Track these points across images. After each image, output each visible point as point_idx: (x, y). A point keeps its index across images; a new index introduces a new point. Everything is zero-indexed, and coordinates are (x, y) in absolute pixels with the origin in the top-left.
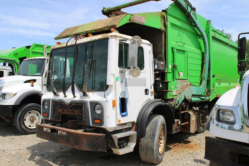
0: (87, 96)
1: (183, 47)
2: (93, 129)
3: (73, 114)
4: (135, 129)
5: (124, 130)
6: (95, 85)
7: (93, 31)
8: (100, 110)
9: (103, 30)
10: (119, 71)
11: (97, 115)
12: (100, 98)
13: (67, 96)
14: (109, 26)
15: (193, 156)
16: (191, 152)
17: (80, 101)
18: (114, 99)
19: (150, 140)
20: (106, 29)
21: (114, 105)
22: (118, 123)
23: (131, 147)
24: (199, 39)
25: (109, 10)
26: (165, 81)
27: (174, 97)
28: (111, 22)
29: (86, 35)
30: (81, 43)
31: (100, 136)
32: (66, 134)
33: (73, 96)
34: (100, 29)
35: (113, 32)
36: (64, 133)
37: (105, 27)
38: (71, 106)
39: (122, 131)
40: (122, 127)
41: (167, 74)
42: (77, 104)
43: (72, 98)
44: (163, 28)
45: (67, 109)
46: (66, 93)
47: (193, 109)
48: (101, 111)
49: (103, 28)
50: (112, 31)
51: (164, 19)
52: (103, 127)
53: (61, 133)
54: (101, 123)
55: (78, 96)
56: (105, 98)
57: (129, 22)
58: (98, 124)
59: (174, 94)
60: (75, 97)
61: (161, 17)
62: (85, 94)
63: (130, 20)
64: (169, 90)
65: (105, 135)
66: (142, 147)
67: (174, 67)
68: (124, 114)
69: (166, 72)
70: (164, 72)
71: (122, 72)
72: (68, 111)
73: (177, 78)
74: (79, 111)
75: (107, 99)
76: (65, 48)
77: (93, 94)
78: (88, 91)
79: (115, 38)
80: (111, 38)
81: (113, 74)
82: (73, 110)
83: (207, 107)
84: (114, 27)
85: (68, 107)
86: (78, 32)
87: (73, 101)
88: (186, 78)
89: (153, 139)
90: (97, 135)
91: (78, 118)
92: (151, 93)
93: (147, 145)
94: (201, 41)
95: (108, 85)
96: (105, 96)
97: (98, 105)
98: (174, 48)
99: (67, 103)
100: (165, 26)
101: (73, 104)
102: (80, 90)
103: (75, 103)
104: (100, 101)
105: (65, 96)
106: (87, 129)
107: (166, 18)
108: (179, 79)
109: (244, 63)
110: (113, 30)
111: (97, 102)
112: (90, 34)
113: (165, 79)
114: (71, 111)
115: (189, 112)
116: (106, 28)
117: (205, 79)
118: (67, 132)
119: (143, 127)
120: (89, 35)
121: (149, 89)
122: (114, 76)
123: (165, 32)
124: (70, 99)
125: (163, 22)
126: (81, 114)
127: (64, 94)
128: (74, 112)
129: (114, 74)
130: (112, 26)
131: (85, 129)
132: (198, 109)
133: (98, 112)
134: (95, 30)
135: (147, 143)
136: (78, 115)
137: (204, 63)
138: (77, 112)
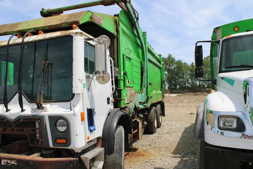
0: (43, 109)
1: (130, 54)
2: (53, 151)
3: (21, 133)
4: (101, 144)
5: (91, 148)
6: (51, 94)
7: (46, 28)
8: (64, 126)
9: (59, 26)
10: (85, 77)
11: (60, 133)
12: (64, 111)
13: (10, 110)
14: (68, 22)
15: (151, 165)
16: (147, 161)
17: (32, 116)
18: (82, 111)
19: (117, 155)
20: (63, 26)
21: (83, 119)
22: (87, 141)
23: (99, 166)
24: (138, 49)
25: (50, 11)
26: (119, 89)
27: (126, 105)
28: (68, 18)
29: (36, 32)
30: (29, 41)
31: (71, 162)
32: (16, 164)
33: (21, 109)
34: (56, 25)
35: (75, 29)
36: (13, 163)
37: (62, 24)
38: (18, 122)
39: (89, 149)
40: (89, 144)
41: (120, 81)
42: (28, 120)
43: (19, 112)
44: (115, 33)
45: (12, 126)
46: (8, 106)
47: (139, 116)
48: (66, 127)
49: (60, 24)
50: (73, 28)
51: (116, 24)
52: (70, 147)
53: (8, 162)
54: (66, 143)
55: (29, 110)
56: (71, 110)
57: (90, 20)
58: (63, 145)
59: (126, 102)
60: (23, 110)
61: (114, 21)
62: (40, 107)
63: (91, 18)
64: (122, 98)
65: (77, 159)
66: (109, 164)
67: (125, 74)
68: (92, 128)
69: (119, 79)
70: (117, 80)
71: (88, 77)
72: (13, 130)
73: (127, 86)
74: (31, 129)
75: (74, 111)
76: (6, 48)
77: (51, 106)
78: (44, 102)
79: (80, 36)
80: (76, 35)
81: (80, 80)
82: (21, 128)
83: (147, 114)
84: (76, 23)
85: (13, 125)
86: (22, 28)
87: (21, 116)
88: (132, 86)
89: (120, 153)
90: (67, 161)
91: (29, 138)
92: (112, 102)
93: (114, 161)
94: (140, 51)
95: (74, 94)
96: (71, 108)
97: (61, 120)
98: (124, 55)
99: (11, 119)
100: (117, 31)
101: (21, 121)
102: (30, 101)
103: (24, 119)
104: (65, 115)
105: (7, 110)
106: (45, 152)
107: (118, 23)
108: (128, 87)
109: (201, 69)
110: (76, 27)
111: (60, 117)
112: (41, 31)
113: (118, 87)
114: (17, 130)
115: (137, 120)
116: (64, 24)
117: (145, 86)
118: (18, 161)
119: (111, 141)
120: (39, 33)
121: (110, 97)
122: (82, 83)
123: (117, 38)
124: (15, 114)
125: (115, 27)
126: (34, 133)
127: (6, 107)
128: (22, 130)
129: (82, 80)
130: (72, 22)
131: (41, 151)
132: (143, 117)
133: (62, 129)
134: (48, 26)
135: (114, 159)
136: (29, 134)
137: (144, 71)
138: (27, 131)
